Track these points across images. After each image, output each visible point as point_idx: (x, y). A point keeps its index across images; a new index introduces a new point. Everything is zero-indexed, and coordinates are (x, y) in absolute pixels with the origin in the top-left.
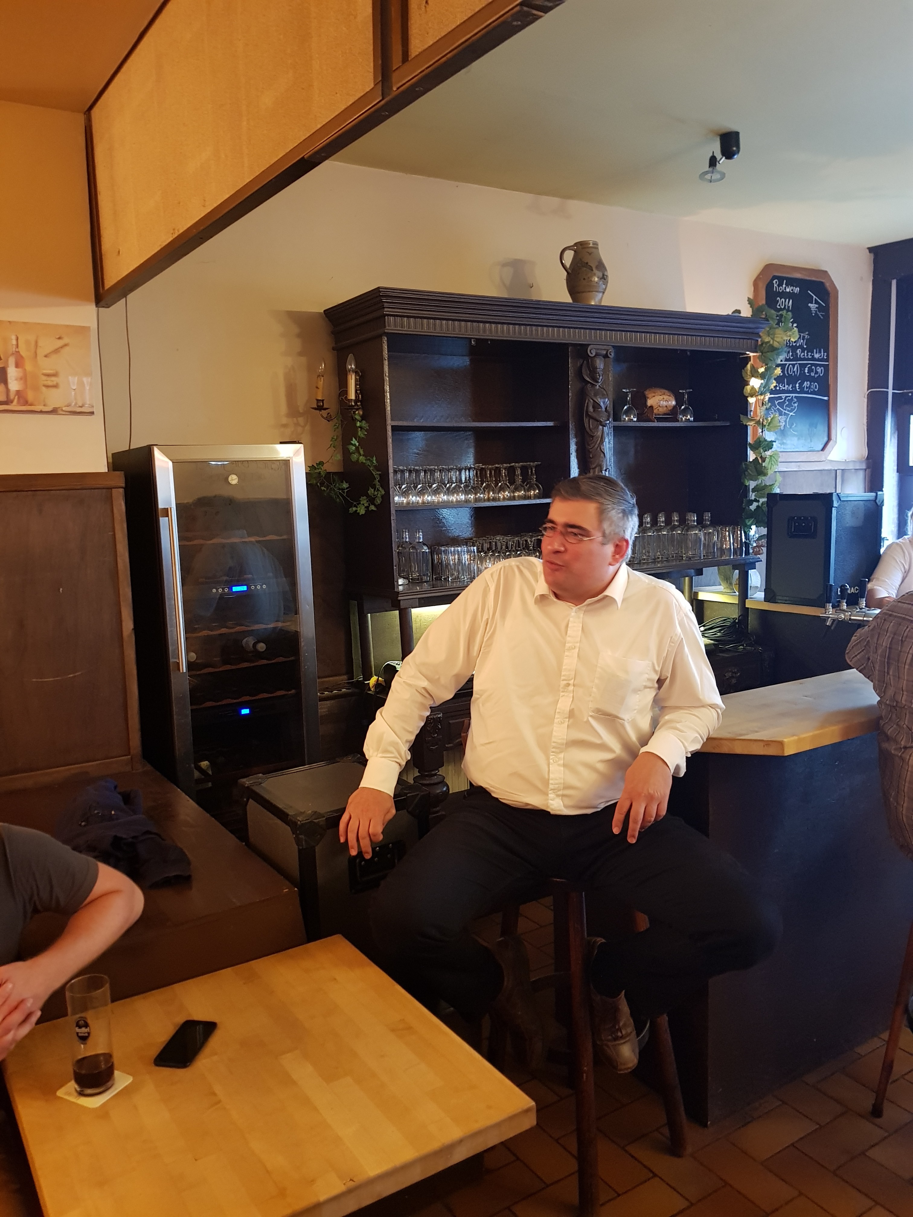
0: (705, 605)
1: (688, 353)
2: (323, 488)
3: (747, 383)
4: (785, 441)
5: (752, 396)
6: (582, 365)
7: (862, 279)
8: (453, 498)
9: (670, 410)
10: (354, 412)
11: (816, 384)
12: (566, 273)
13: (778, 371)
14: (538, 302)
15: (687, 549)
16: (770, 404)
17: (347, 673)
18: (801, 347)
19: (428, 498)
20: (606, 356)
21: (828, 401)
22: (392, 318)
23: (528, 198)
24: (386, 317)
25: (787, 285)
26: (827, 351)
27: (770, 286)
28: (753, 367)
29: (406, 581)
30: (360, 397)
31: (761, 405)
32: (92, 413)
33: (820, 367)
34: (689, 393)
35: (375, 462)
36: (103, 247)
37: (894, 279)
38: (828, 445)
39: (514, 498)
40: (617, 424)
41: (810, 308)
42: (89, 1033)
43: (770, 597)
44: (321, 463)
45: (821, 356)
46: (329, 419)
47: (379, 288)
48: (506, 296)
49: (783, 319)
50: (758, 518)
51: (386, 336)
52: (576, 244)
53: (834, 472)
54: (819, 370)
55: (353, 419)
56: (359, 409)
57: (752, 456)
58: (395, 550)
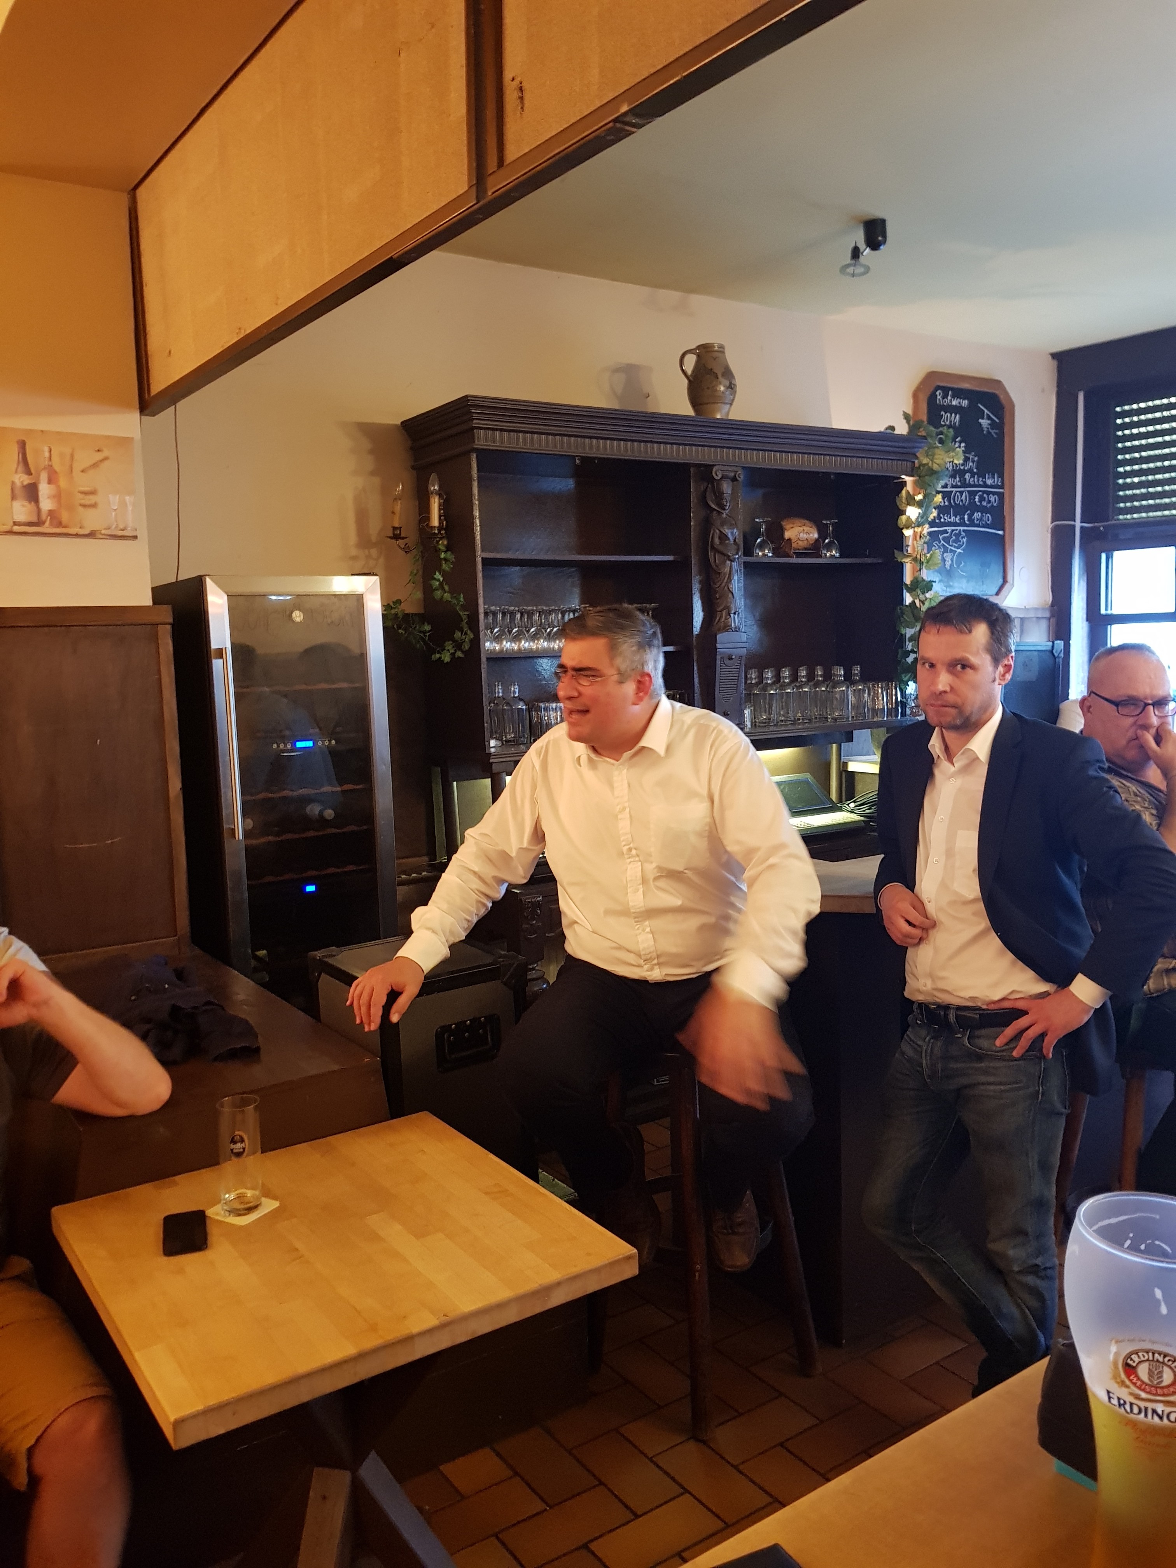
0: (857, 777)
1: (832, 477)
2: (400, 631)
3: (903, 512)
4: (951, 584)
5: (907, 528)
6: (706, 490)
7: (1043, 390)
9: (812, 544)
10: (438, 542)
11: (988, 515)
12: (686, 381)
13: (939, 498)
14: (654, 415)
15: (833, 709)
16: (931, 539)
17: (428, 854)
18: (970, 471)
19: (525, 644)
20: (734, 479)
21: (1003, 537)
22: (482, 432)
24: (475, 431)
25: (953, 397)
26: (1001, 476)
27: (932, 398)
28: (909, 493)
29: (499, 743)
30: (444, 524)
31: (918, 538)
32: (135, 537)
33: (993, 495)
34: (833, 525)
35: (462, 599)
36: (149, 347)
37: (1081, 390)
38: (1003, 588)
41: (980, 424)
44: (399, 602)
45: (994, 482)
46: (407, 550)
47: (467, 396)
48: (617, 407)
49: (945, 437)
51: (476, 453)
52: (699, 347)
54: (992, 498)
55: (436, 551)
56: (443, 538)
57: (908, 599)
58: (486, 708)
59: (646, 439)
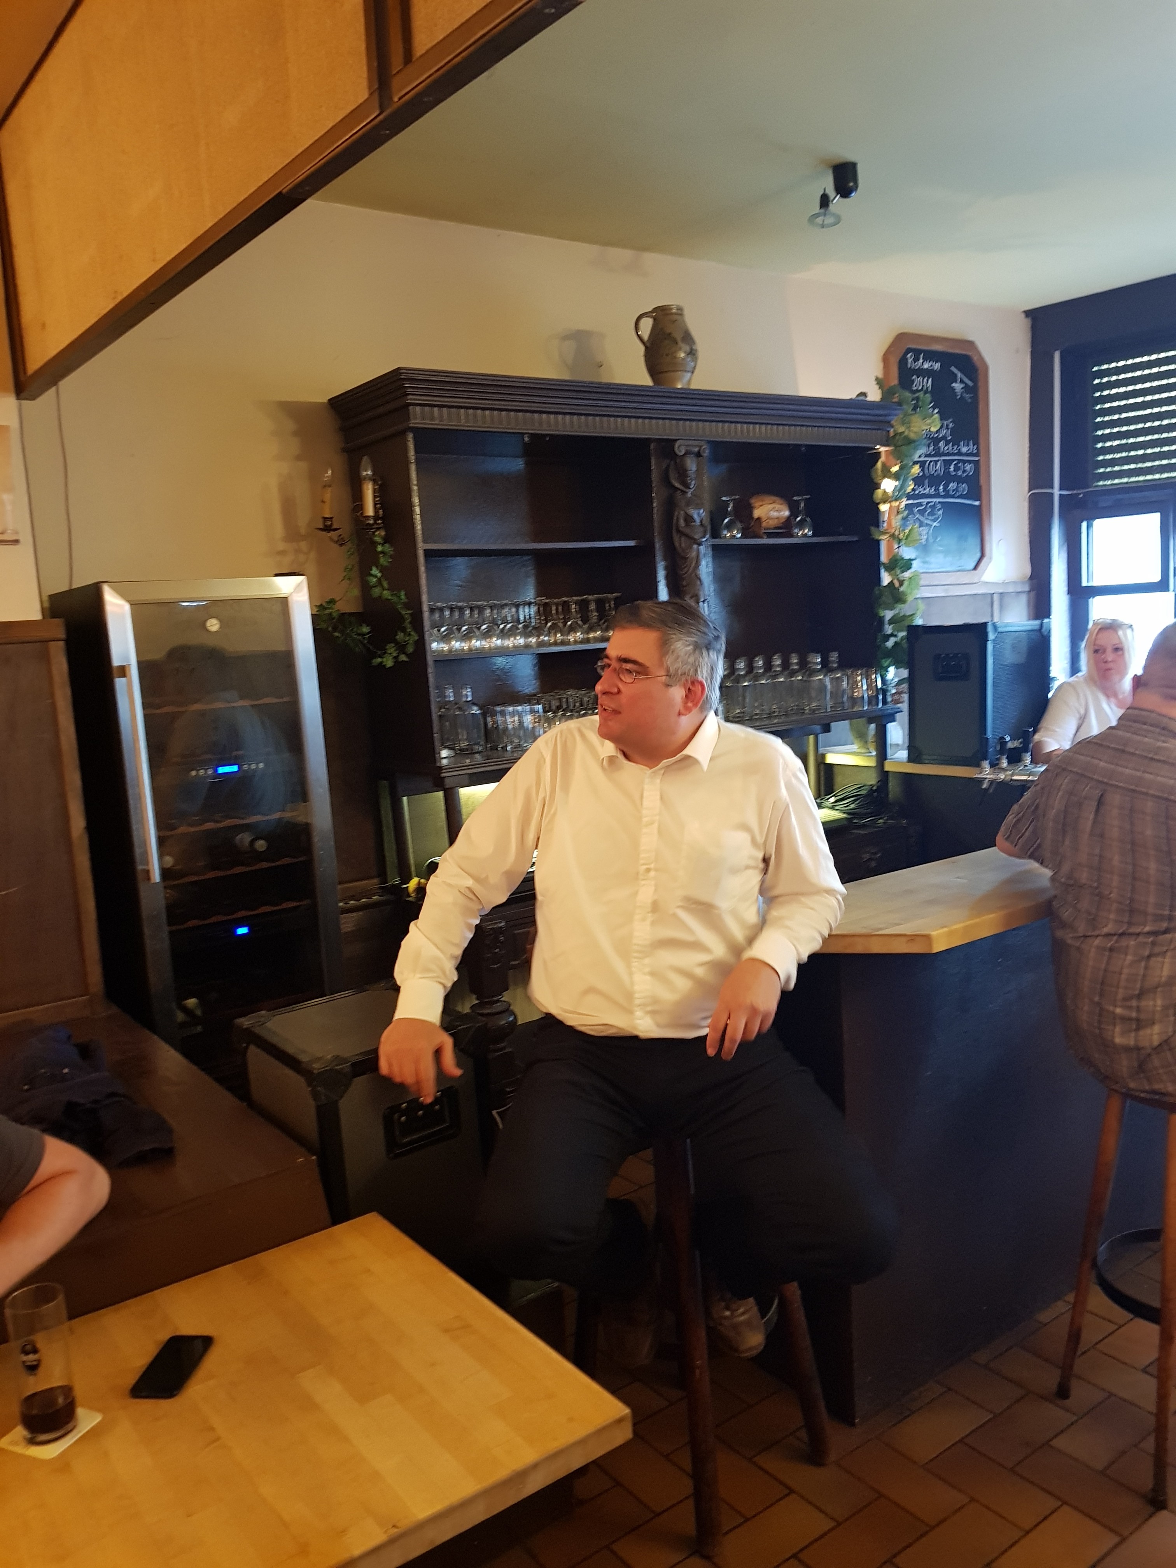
0: (836, 770)
2: (336, 634)
3: (878, 486)
4: (927, 559)
5: (884, 502)
6: (668, 467)
7: (1017, 351)
8: (510, 643)
9: (783, 523)
10: (374, 533)
11: (964, 485)
12: (642, 348)
13: (916, 470)
14: (609, 386)
15: (811, 699)
16: (906, 512)
17: (378, 876)
18: (944, 438)
19: (476, 643)
20: (699, 455)
21: (980, 507)
22: (418, 408)
23: (593, 250)
24: (411, 407)
25: (925, 359)
26: (976, 443)
27: (903, 361)
28: (884, 465)
29: (452, 753)
30: (381, 513)
31: (896, 512)
32: (16, 542)
33: (969, 464)
34: (807, 501)
35: (403, 597)
36: (20, 319)
37: (1056, 349)
38: (981, 562)
39: (588, 641)
40: (716, 541)
41: (953, 389)
42: (39, 1361)
43: (914, 756)
44: (332, 601)
45: (969, 450)
46: (341, 542)
47: (399, 369)
48: (568, 378)
49: (920, 404)
50: (897, 657)
51: (412, 432)
52: (655, 310)
53: (989, 596)
54: (968, 467)
55: (372, 542)
56: (380, 528)
57: (886, 578)
58: (435, 712)
59: (601, 413)
